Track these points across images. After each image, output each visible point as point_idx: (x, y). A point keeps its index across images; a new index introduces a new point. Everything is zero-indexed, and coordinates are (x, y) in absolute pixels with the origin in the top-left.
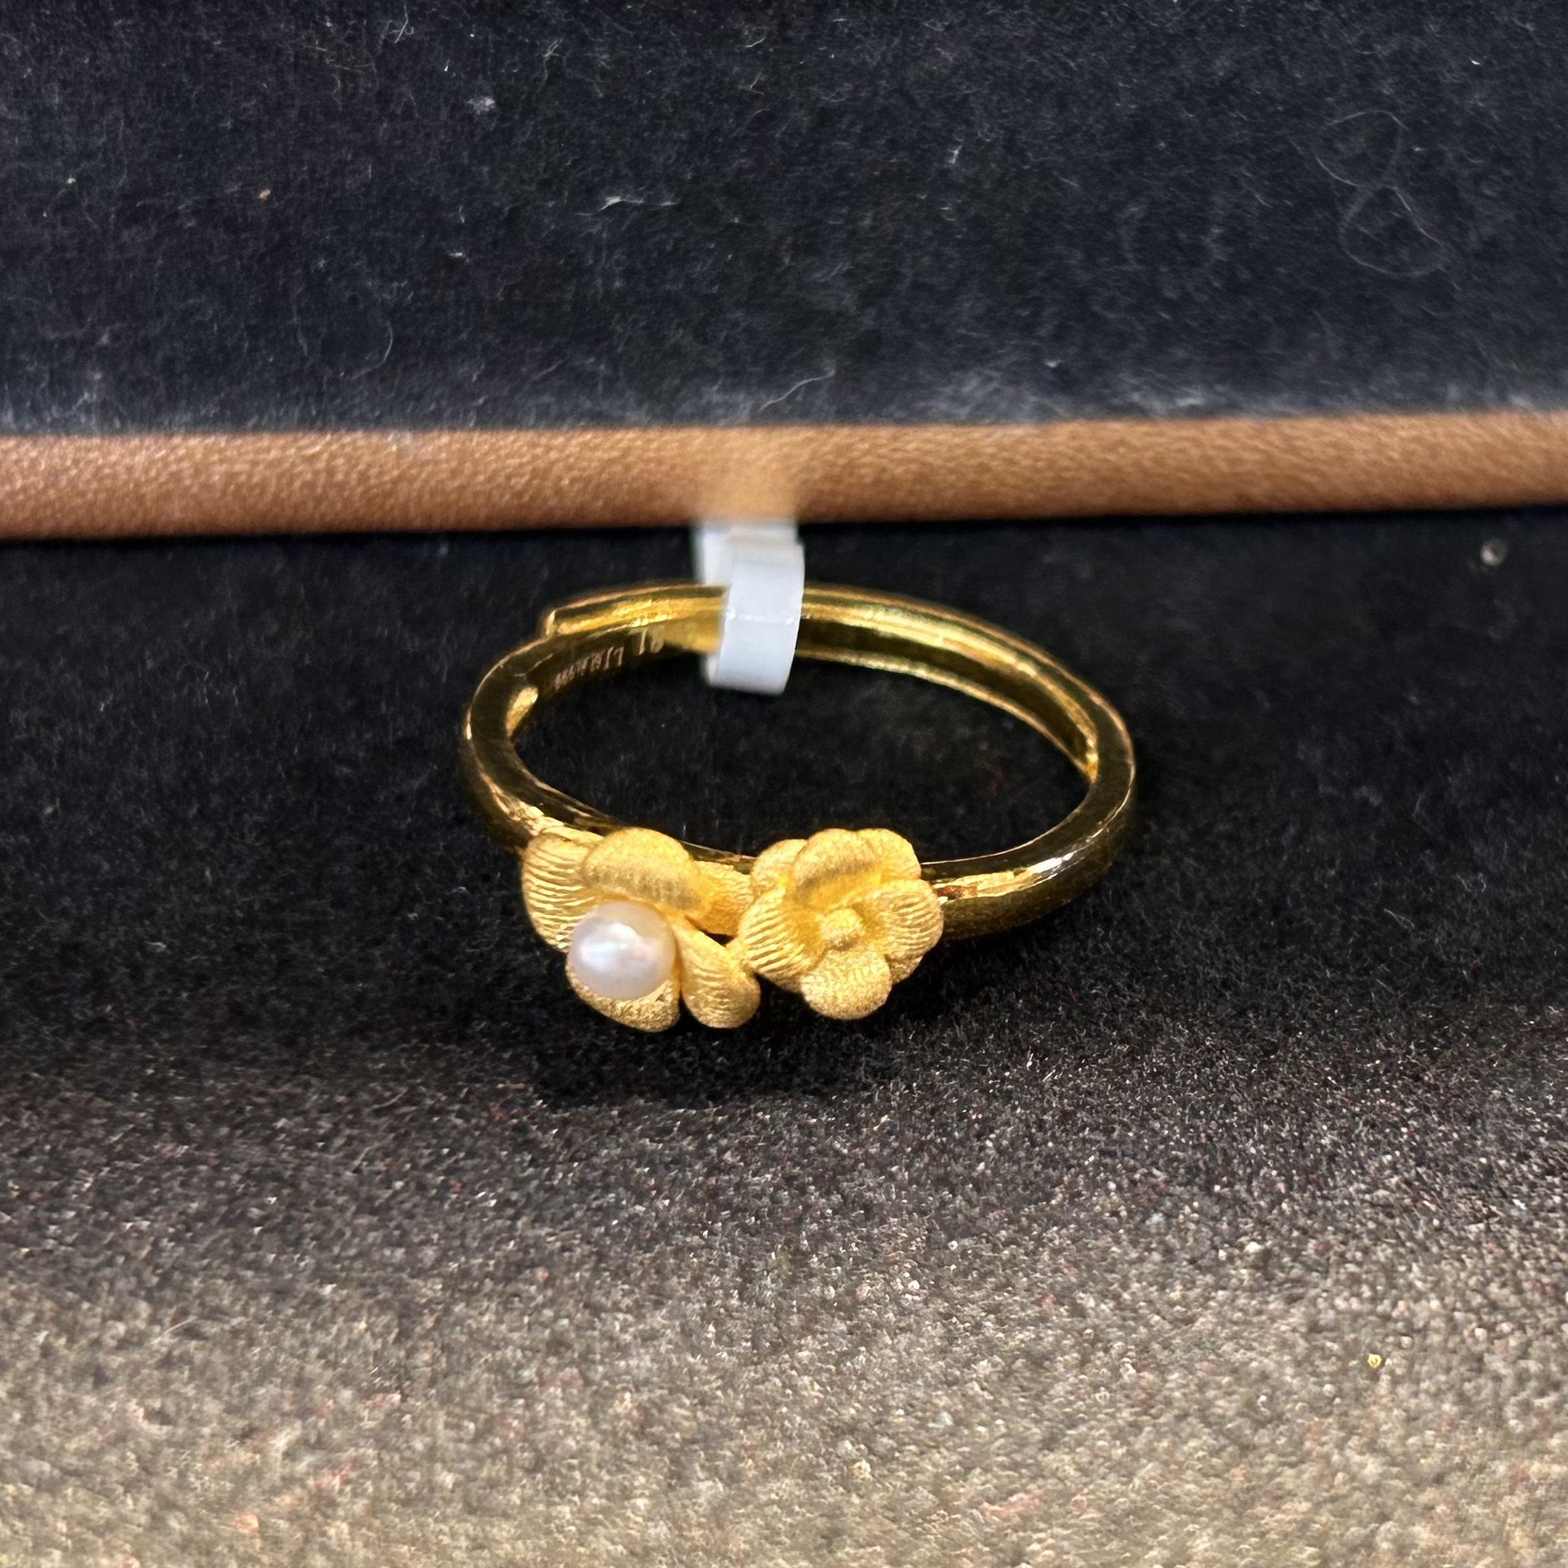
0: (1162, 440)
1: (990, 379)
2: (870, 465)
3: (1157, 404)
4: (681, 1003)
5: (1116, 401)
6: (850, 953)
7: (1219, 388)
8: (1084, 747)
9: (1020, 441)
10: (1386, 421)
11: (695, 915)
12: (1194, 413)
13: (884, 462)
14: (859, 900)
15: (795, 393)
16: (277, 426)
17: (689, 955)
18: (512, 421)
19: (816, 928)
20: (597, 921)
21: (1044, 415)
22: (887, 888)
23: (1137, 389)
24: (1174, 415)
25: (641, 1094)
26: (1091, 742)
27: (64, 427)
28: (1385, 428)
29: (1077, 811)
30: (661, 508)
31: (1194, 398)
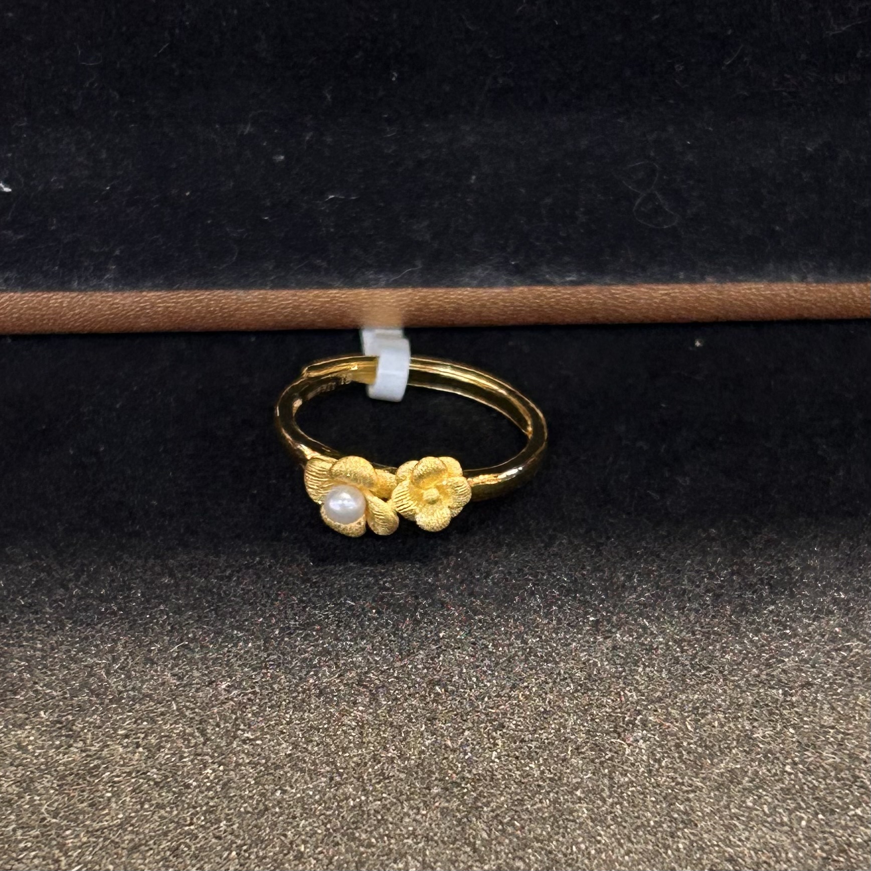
0: (559, 294)
1: (487, 269)
2: (436, 304)
3: (557, 280)
4: (367, 525)
5: (540, 279)
6: (435, 506)
7: (584, 273)
8: (526, 425)
9: (498, 294)
10: (655, 287)
11: (374, 490)
12: (573, 283)
13: (441, 303)
14: (438, 484)
15: (405, 275)
16: (187, 288)
17: (371, 505)
18: (285, 287)
19: (422, 495)
20: (335, 493)
21: (509, 284)
22: (450, 480)
23: (548, 273)
24: (564, 284)
25: (351, 562)
26: (529, 423)
27: (98, 288)
28: (653, 289)
29: (524, 450)
30: (346, 322)
31: (573, 278)
